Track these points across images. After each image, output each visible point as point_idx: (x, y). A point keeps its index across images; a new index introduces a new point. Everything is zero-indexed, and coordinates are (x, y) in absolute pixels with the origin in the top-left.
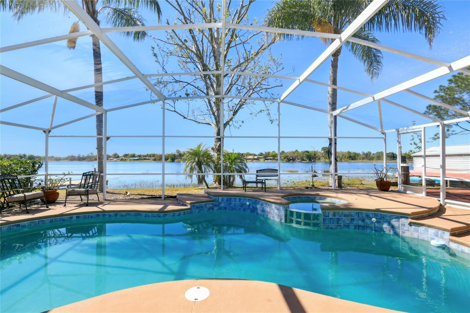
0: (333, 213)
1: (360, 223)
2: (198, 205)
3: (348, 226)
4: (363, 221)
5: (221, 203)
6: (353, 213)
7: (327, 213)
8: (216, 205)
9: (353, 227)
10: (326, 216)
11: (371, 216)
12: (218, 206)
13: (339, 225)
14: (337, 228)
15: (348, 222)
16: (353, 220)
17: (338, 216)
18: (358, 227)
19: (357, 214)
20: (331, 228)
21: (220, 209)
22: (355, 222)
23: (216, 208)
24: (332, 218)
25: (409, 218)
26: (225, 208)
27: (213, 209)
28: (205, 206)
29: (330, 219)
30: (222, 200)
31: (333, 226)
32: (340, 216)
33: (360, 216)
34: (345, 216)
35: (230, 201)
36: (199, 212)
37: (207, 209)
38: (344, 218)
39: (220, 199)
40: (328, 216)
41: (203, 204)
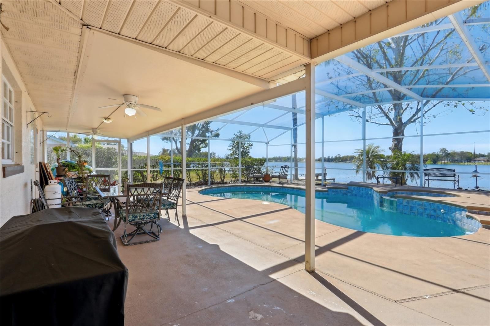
0: (406, 201)
1: (432, 213)
2: (334, 190)
3: (421, 214)
4: (435, 211)
5: (353, 191)
6: (426, 204)
7: (401, 201)
8: (349, 192)
9: (426, 216)
10: (400, 202)
11: (441, 207)
12: (351, 193)
13: (413, 212)
14: (410, 214)
15: (421, 210)
16: (425, 209)
17: (412, 204)
18: (430, 216)
19: (429, 204)
20: (405, 214)
21: (352, 195)
22: (428, 212)
23: (349, 194)
24: (406, 205)
25: (467, 211)
26: (356, 195)
27: (347, 195)
28: (340, 191)
29: (404, 205)
30: (354, 189)
31: (407, 212)
32: (414, 205)
33: (432, 207)
34: (419, 205)
35: (359, 190)
36: (335, 195)
37: (341, 194)
38: (418, 207)
39: (352, 187)
40: (403, 203)
41: (338, 190)
